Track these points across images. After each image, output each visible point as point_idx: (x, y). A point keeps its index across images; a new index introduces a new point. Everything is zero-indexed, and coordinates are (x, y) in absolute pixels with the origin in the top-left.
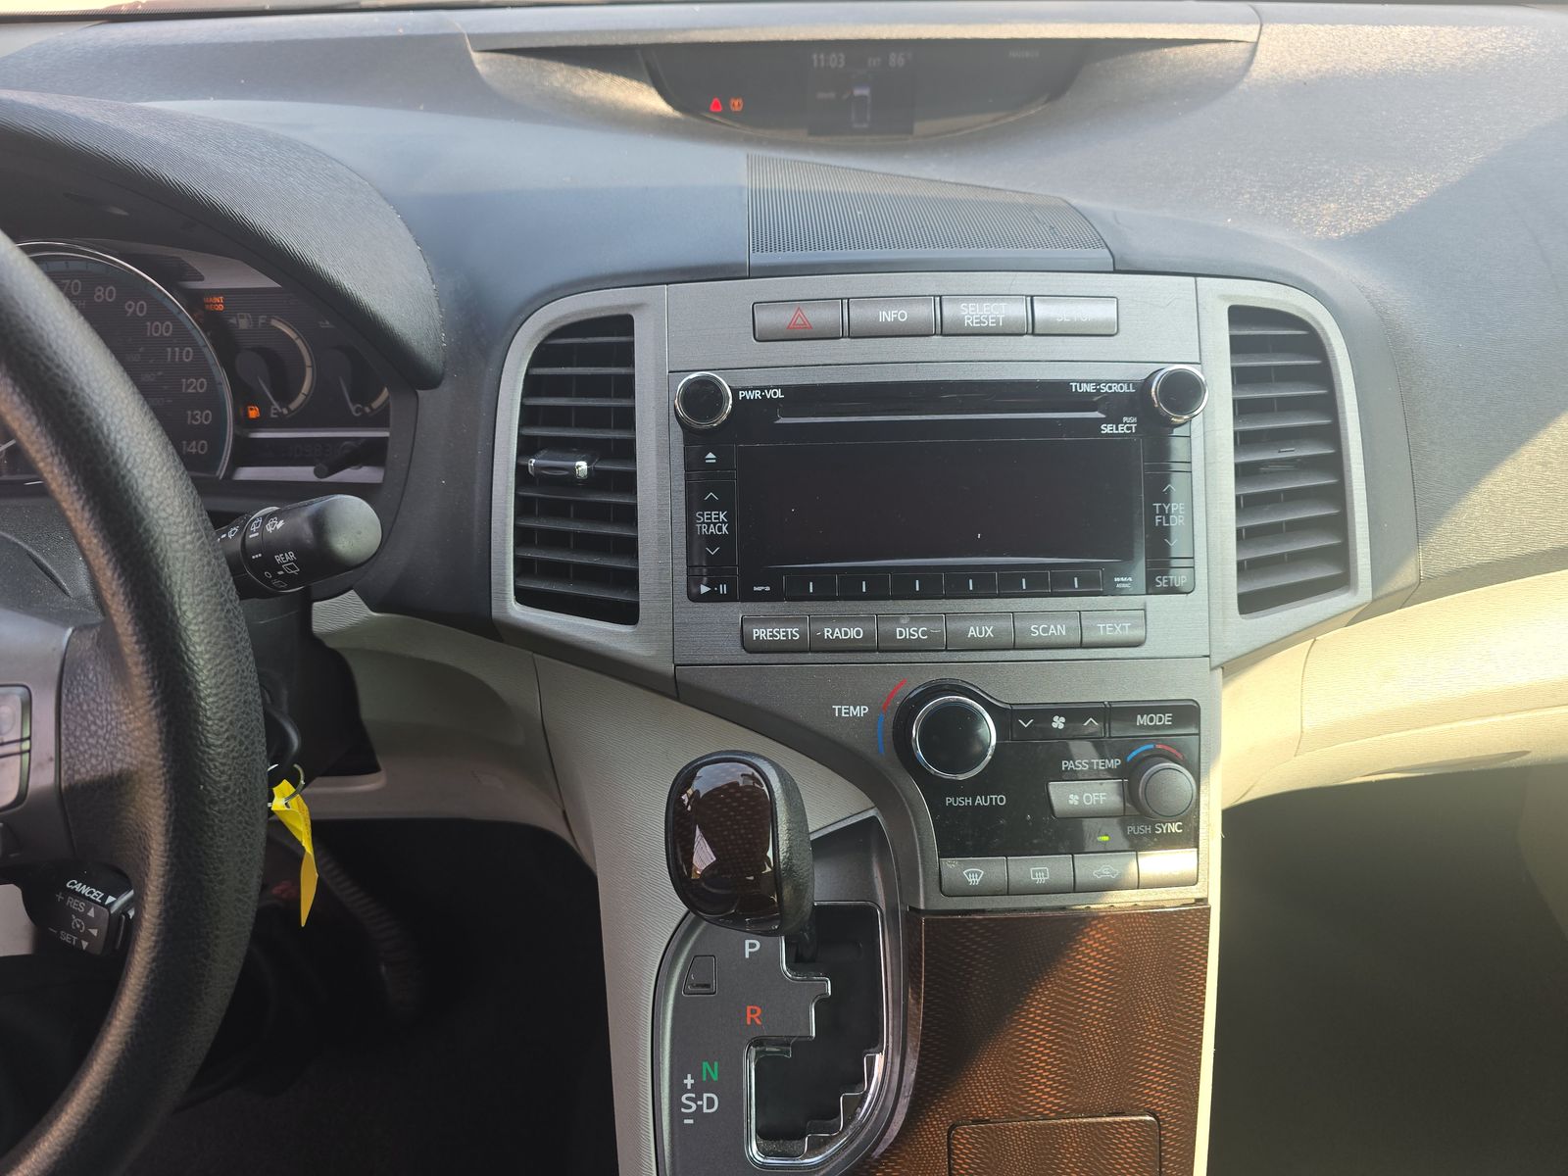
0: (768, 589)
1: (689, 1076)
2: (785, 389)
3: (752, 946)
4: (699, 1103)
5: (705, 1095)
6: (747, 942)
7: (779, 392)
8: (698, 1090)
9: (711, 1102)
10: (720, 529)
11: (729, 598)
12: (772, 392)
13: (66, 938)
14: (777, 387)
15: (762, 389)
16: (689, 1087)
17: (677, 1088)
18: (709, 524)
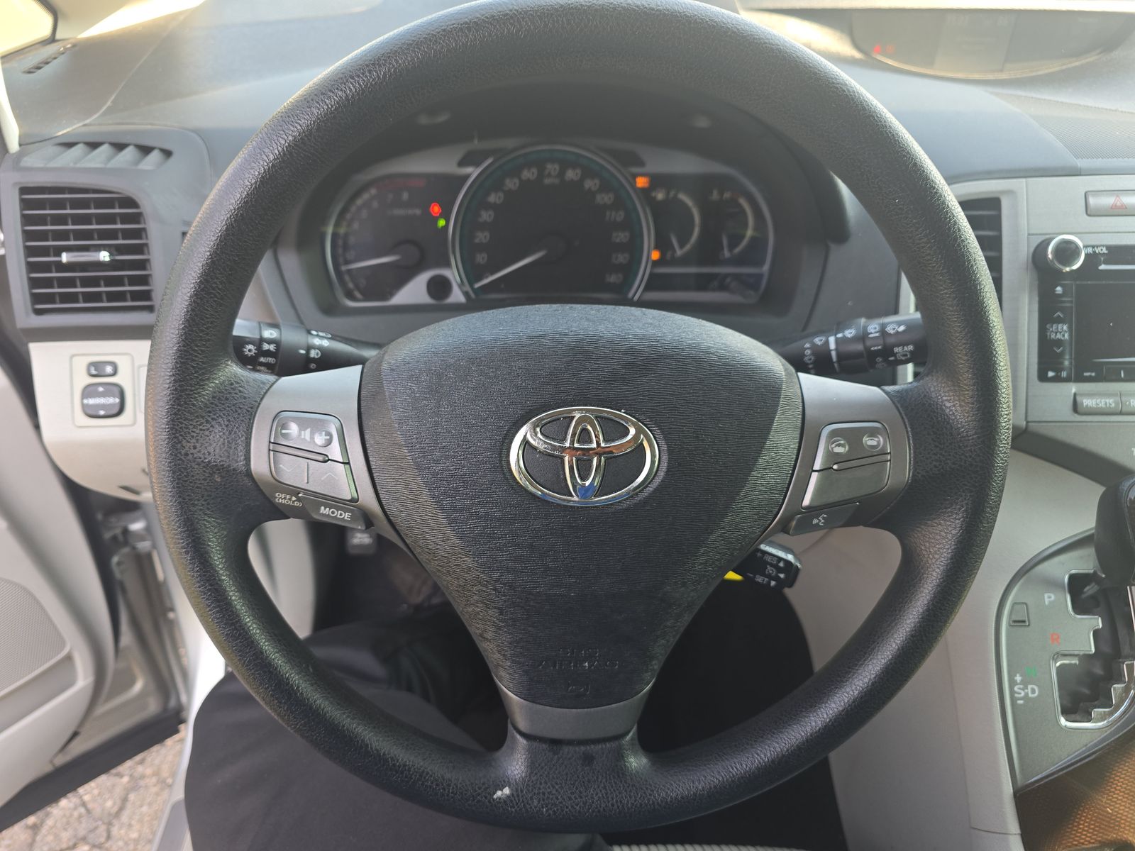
0: (1093, 374)
1: (1018, 675)
2: (1108, 247)
3: (1050, 597)
4: (1026, 691)
5: (1030, 687)
6: (1046, 595)
7: (1104, 249)
8: (1025, 684)
9: (1033, 691)
10: (1064, 336)
11: (1068, 380)
12: (1099, 249)
13: (760, 579)
14: (1103, 246)
15: (1093, 247)
16: (1018, 681)
17: (1012, 683)
18: (1056, 333)
